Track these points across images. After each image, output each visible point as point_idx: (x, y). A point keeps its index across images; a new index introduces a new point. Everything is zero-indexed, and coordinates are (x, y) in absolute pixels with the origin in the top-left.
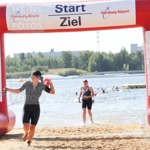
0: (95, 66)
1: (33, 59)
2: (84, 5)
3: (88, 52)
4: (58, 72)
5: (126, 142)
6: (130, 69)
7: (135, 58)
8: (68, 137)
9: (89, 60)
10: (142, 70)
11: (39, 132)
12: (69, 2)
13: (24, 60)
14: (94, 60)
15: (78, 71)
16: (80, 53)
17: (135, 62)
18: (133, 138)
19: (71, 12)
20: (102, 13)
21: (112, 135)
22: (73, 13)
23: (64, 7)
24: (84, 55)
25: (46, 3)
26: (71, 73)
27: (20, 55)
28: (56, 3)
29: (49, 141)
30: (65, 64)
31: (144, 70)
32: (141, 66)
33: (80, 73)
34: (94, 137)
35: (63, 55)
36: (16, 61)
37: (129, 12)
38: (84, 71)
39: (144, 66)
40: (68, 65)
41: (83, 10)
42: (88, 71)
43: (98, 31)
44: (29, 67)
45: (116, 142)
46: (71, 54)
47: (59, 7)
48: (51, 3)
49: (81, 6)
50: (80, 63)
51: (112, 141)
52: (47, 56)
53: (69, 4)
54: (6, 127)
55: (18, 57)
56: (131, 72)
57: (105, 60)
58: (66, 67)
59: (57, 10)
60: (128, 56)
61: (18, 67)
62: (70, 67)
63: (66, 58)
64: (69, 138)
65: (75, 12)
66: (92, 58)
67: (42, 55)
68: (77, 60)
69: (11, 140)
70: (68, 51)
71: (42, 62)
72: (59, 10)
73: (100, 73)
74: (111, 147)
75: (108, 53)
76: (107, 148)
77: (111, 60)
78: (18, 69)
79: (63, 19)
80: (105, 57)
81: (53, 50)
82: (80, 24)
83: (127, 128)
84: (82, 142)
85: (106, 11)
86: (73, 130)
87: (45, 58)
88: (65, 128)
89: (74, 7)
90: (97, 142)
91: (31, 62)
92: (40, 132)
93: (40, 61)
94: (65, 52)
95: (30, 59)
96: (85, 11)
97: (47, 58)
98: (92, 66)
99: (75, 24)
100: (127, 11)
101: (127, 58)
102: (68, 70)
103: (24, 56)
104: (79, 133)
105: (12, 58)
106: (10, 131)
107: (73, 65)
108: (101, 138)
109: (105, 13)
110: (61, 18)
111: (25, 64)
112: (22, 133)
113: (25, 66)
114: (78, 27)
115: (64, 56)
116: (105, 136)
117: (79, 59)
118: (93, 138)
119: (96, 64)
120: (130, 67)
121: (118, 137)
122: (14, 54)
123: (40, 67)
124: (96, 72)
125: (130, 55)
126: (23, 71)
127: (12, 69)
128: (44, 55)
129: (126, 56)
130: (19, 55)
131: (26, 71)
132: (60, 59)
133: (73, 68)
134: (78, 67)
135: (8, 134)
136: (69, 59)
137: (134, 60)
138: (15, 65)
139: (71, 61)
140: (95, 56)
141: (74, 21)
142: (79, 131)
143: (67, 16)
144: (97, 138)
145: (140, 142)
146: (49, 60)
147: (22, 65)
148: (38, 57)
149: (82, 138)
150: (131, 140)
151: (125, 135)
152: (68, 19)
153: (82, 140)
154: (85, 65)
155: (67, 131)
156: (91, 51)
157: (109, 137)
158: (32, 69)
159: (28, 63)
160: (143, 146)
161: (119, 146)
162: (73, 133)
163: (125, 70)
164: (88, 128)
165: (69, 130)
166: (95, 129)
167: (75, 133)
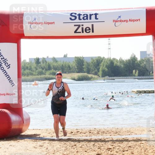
0: (105, 72)
1: (47, 64)
2: (97, 13)
3: (100, 58)
4: (70, 76)
5: (134, 144)
6: (139, 75)
7: (144, 65)
8: (79, 138)
9: (101, 65)
10: (151, 76)
11: (52, 133)
12: (83, 11)
13: (39, 64)
14: (105, 66)
15: (90, 76)
16: (92, 59)
17: (144, 68)
18: (141, 141)
19: (85, 19)
20: (114, 22)
22: (86, 21)
23: (78, 15)
24: (95, 61)
25: (61, 11)
26: (83, 78)
27: (36, 60)
28: (71, 11)
29: (61, 141)
30: (77, 69)
31: (153, 76)
33: (92, 78)
34: (105, 139)
35: (75, 60)
36: (31, 65)
37: (139, 21)
38: (96, 76)
40: (80, 70)
41: (96, 18)
42: (99, 76)
43: (109, 38)
44: (44, 71)
45: (125, 144)
46: (84, 59)
47: (73, 14)
48: (66, 11)
49: (94, 14)
51: (121, 143)
52: (61, 61)
53: (83, 13)
54: (21, 127)
55: (33, 61)
56: (140, 77)
57: (115, 66)
58: (79, 72)
59: (71, 18)
60: (138, 62)
61: (33, 71)
62: (82, 72)
63: (78, 64)
64: (81, 139)
65: (89, 20)
66: (104, 64)
67: (56, 60)
68: (89, 65)
69: (25, 140)
70: (81, 57)
71: (55, 67)
72: (73, 18)
73: (111, 78)
74: (121, 148)
75: (118, 60)
76: (117, 149)
77: (121, 66)
78: (33, 72)
79: (77, 27)
80: (115, 63)
81: (66, 56)
82: (93, 32)
83: (135, 131)
84: (93, 143)
85: (118, 20)
86: (84, 131)
87: (59, 63)
88: (76, 129)
89: (87, 15)
90: (107, 144)
91: (45, 66)
93: (53, 66)
94: (78, 57)
95: (44, 63)
96: (98, 19)
97: (60, 63)
98: (103, 71)
99: (88, 31)
100: (137, 20)
101: (137, 64)
102: (80, 74)
103: (39, 61)
104: (90, 135)
105: (27, 63)
106: (24, 131)
107: (85, 70)
108: (111, 140)
109: (117, 21)
110: (75, 25)
111: (40, 68)
113: (39, 70)
114: (91, 34)
115: (77, 61)
116: (115, 138)
117: (91, 64)
118: (103, 140)
119: (106, 69)
120: (139, 73)
121: (127, 139)
122: (29, 59)
123: (54, 71)
124: (107, 77)
125: (139, 62)
126: (38, 75)
127: (27, 73)
129: (136, 62)
131: (41, 75)
132: (73, 64)
133: (85, 72)
134: (89, 72)
135: (23, 134)
136: (81, 64)
137: (144, 67)
138: (30, 69)
139: (83, 67)
140: (106, 62)
141: (88, 29)
142: (90, 132)
143: (81, 24)
144: (107, 140)
145: (148, 145)
146: (63, 65)
147: (37, 69)
148: (52, 61)
149: (93, 140)
150: (140, 142)
151: (134, 138)
152: (81, 27)
154: (96, 70)
155: (79, 133)
156: (102, 57)
157: (118, 139)
158: (47, 73)
159: (43, 67)
160: (151, 148)
161: (128, 148)
162: (84, 135)
163: (135, 76)
164: (98, 130)
165: (80, 132)
166: (105, 131)
167: (86, 134)
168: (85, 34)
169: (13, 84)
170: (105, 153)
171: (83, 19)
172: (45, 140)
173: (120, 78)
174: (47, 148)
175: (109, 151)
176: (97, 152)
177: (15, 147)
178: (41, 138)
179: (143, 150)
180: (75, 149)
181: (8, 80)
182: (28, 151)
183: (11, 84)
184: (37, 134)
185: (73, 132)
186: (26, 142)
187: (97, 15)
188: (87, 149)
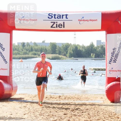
0: (71, 54)
1: (31, 47)
2: (67, 14)
6: (95, 57)
7: (99, 50)
9: (68, 49)
10: (103, 58)
12: (57, 12)
13: (25, 47)
14: (71, 50)
15: (60, 56)
16: (63, 44)
17: (99, 52)
18: (95, 105)
19: (59, 18)
21: (81, 102)
22: (59, 19)
23: (54, 15)
24: (65, 46)
26: (56, 58)
28: (49, 12)
30: (52, 51)
32: (103, 56)
33: (62, 58)
35: (51, 45)
36: (19, 47)
37: (97, 21)
38: (64, 57)
39: (105, 56)
40: (54, 52)
41: (66, 18)
42: (67, 57)
44: (28, 52)
45: (84, 107)
46: (56, 44)
47: (50, 15)
49: (65, 15)
50: (62, 51)
51: (81, 106)
52: (40, 45)
54: (11, 93)
55: (20, 45)
56: (96, 59)
57: (79, 50)
58: (52, 54)
61: (20, 52)
62: (55, 54)
63: (52, 47)
64: (53, 103)
65: (61, 19)
66: (70, 48)
67: (36, 44)
68: (60, 49)
69: (14, 102)
70: (54, 43)
72: (50, 17)
73: (75, 58)
75: (81, 46)
77: (83, 50)
78: (20, 53)
79: (53, 23)
80: (79, 48)
81: (44, 42)
82: (64, 27)
83: (91, 98)
84: (61, 106)
86: (56, 97)
88: (50, 95)
89: (60, 15)
91: (29, 48)
92: (34, 97)
93: (35, 49)
95: (28, 46)
96: (68, 18)
97: (40, 47)
98: (70, 53)
99: (60, 27)
100: (95, 20)
103: (24, 45)
105: (16, 45)
106: (13, 96)
107: (57, 52)
108: (74, 104)
109: (81, 21)
110: (51, 22)
111: (25, 50)
112: (21, 97)
114: (63, 29)
116: (77, 102)
117: (62, 48)
119: (72, 52)
121: (85, 103)
122: (18, 43)
123: (35, 52)
124: (73, 58)
125: (96, 48)
126: (23, 55)
127: (16, 53)
128: (37, 44)
129: (93, 48)
130: (21, 43)
131: (25, 55)
132: (49, 48)
133: (57, 54)
134: (60, 54)
136: (55, 48)
137: (99, 51)
138: (18, 50)
139: (56, 50)
140: (72, 47)
141: (60, 25)
142: (60, 98)
143: (56, 21)
144: (71, 104)
145: (100, 108)
146: (42, 48)
147: (22, 50)
148: (34, 45)
149: (61, 103)
152: (56, 23)
153: (61, 104)
154: (65, 53)
156: (69, 43)
158: (30, 53)
159: (27, 49)
160: (102, 111)
163: (92, 57)
164: (65, 96)
165: (53, 97)
166: (70, 97)
167: (56, 99)
168: (58, 28)
169: (6, 62)
170: (70, 113)
171: (58, 18)
172: (28, 102)
173: (82, 58)
174: (29, 109)
175: (73, 112)
176: (64, 113)
177: (6, 107)
178: (25, 100)
179: (96, 112)
180: (49, 110)
181: (3, 59)
182: (15, 110)
183: (5, 62)
184: (22, 98)
185: (47, 97)
186: (14, 104)
187: (67, 16)
188: (57, 110)
